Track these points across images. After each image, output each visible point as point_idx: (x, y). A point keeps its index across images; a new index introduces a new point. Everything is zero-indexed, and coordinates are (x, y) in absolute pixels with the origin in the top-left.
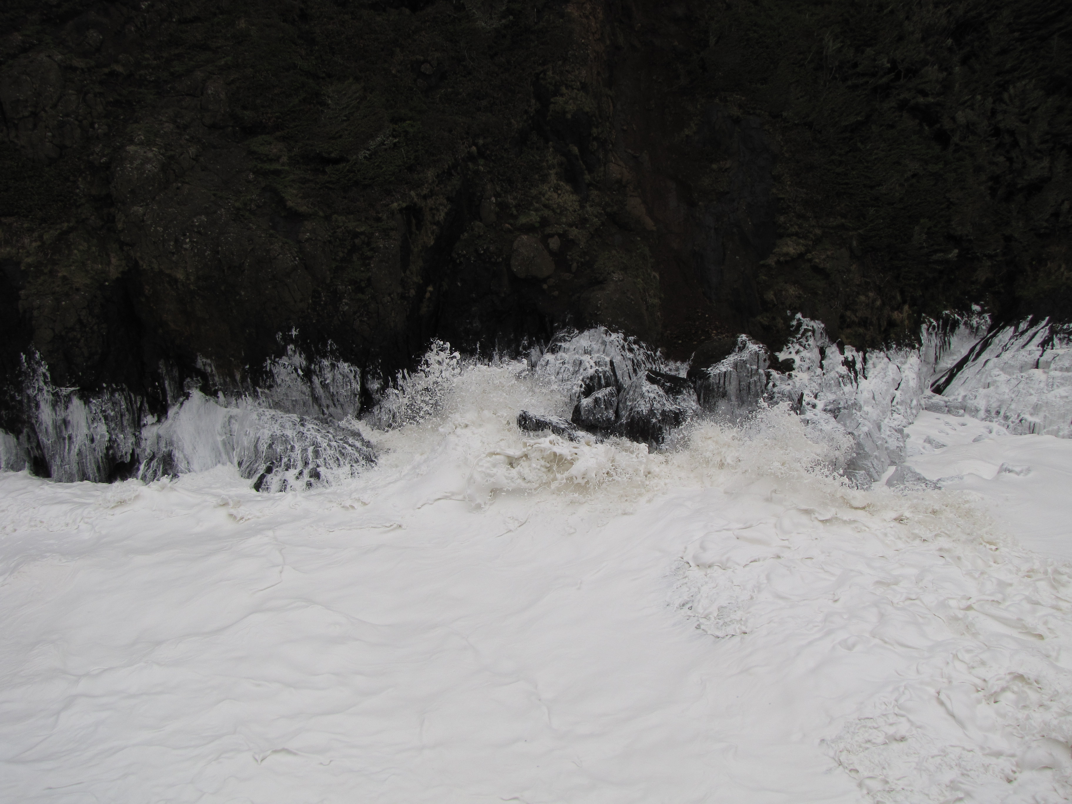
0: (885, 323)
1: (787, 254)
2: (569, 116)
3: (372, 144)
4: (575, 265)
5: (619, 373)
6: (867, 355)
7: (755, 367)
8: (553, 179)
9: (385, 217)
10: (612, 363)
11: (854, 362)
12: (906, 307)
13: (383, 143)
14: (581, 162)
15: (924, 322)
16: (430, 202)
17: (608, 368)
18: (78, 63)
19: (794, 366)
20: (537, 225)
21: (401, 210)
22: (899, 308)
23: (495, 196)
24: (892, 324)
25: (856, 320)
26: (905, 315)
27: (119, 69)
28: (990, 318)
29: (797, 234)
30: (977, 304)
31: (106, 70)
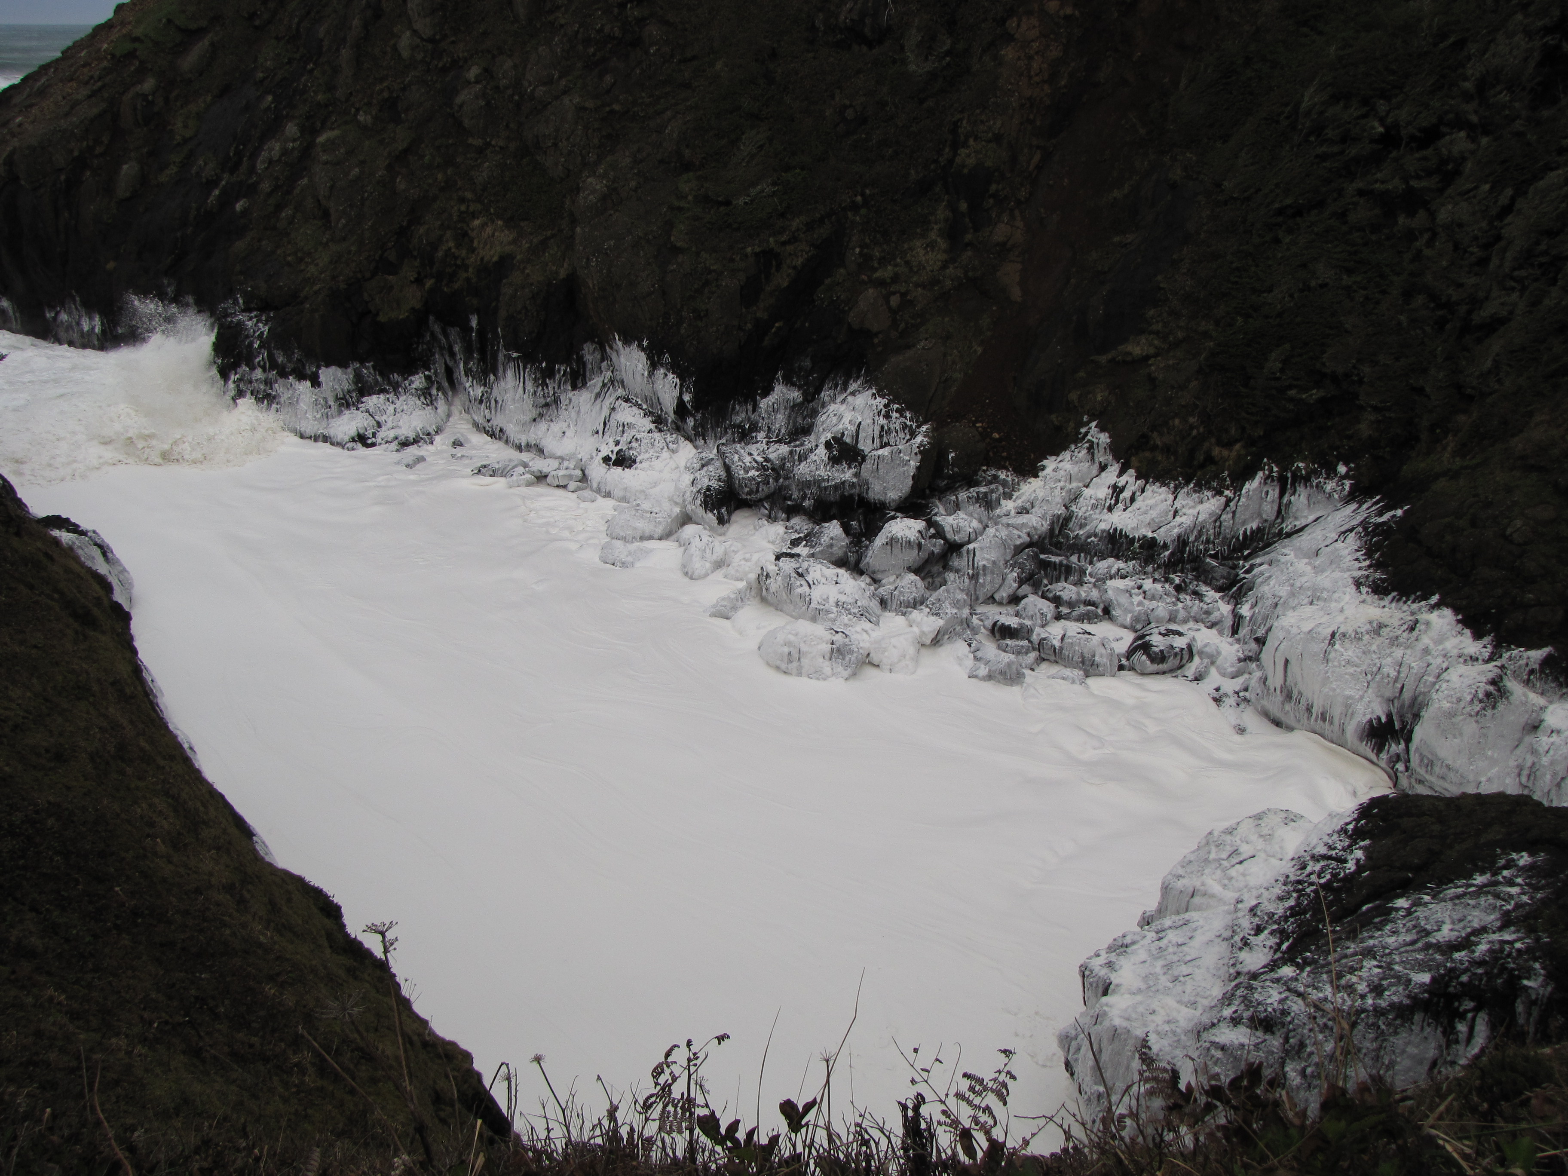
0: (1202, 458)
3: (753, 192)
12: (1238, 446)
13: (763, 191)
14: (967, 220)
15: (1263, 469)
16: (790, 248)
18: (590, 104)
20: (888, 280)
21: (757, 255)
22: (1229, 445)
24: (1210, 460)
25: (1160, 444)
26: (1234, 454)
27: (616, 107)
28: (1350, 486)
29: (1156, 334)
30: (1346, 464)
31: (608, 109)
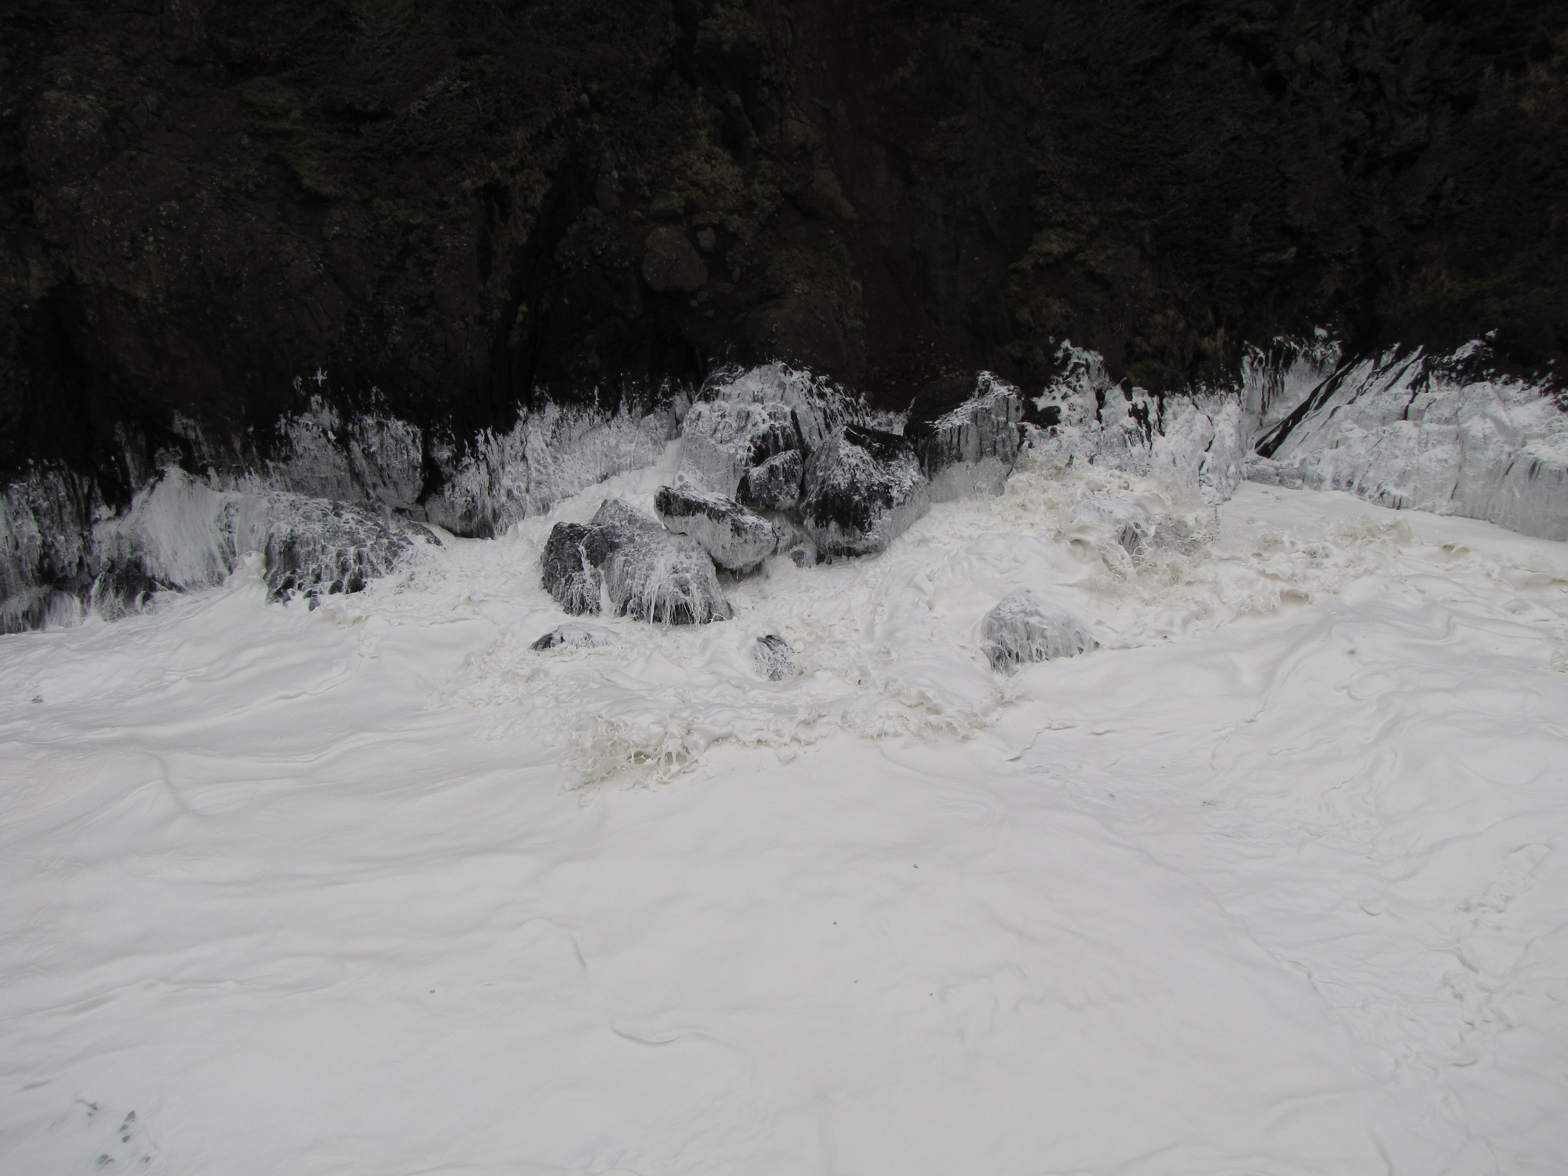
0: (1191, 355)
1: (1049, 254)
2: (726, 48)
3: (431, 91)
4: (738, 271)
5: (804, 430)
6: (1165, 401)
7: (1003, 419)
8: (704, 142)
9: (452, 201)
10: (794, 415)
11: (1146, 411)
12: (1221, 332)
13: (446, 89)
14: (745, 117)
15: (1247, 353)
16: (521, 178)
17: (788, 423)
19: (1059, 418)
20: (681, 212)
22: (1210, 332)
23: (617, 168)
24: (1200, 356)
25: (1149, 350)
26: (1219, 343)
28: (1340, 347)
29: (1063, 225)
30: (1322, 327)
